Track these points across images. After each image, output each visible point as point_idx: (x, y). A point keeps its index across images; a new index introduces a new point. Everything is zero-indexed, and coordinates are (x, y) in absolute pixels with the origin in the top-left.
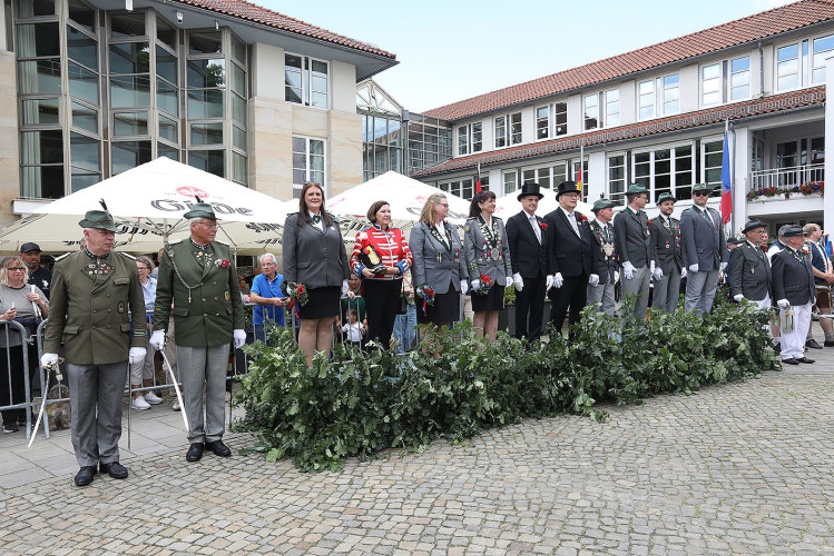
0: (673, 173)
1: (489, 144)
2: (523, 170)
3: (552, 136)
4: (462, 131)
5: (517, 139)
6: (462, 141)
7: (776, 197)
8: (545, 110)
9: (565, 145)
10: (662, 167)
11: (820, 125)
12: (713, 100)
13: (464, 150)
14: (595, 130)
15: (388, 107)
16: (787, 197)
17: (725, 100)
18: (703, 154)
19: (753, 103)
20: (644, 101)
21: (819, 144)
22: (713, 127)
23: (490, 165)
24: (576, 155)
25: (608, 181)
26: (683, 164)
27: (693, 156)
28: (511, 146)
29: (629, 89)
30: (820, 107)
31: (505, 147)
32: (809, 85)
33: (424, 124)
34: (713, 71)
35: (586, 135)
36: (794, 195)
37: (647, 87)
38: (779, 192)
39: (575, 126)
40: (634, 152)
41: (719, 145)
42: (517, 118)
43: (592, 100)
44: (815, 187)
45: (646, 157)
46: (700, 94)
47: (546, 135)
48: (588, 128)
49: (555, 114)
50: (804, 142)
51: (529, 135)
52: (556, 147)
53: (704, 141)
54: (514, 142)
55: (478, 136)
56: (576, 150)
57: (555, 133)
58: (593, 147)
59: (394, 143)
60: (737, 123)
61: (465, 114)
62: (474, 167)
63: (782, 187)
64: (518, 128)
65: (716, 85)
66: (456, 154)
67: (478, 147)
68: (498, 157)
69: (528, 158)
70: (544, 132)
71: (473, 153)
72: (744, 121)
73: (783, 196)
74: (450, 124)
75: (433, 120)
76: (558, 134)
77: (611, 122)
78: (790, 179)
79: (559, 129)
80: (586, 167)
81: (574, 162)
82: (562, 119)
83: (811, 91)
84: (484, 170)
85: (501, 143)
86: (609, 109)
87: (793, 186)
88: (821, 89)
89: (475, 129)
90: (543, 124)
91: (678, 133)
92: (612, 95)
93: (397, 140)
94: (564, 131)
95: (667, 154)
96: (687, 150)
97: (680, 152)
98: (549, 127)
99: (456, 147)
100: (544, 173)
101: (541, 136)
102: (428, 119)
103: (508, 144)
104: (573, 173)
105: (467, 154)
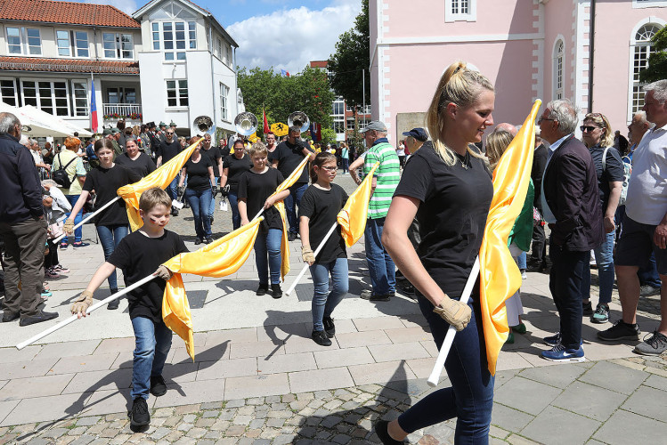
0: (53, 98)
10: (45, 93)
11: (139, 83)
18: (73, 89)
22: (81, 75)
26: (60, 93)
27: (67, 89)
30: (137, 76)
40: (21, 80)
44: (138, 116)
53: (73, 81)
60: (96, 75)
72: (99, 75)
78: (124, 110)
88: (136, 65)
95: (48, 85)
96: (63, 85)
97: (57, 85)
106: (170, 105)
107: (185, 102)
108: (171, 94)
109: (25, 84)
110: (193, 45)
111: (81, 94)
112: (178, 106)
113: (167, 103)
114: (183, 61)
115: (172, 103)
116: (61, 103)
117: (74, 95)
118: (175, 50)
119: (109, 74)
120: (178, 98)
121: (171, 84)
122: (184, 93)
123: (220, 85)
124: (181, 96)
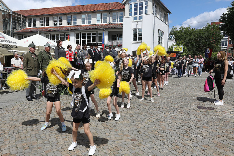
0: (91, 39)
1: (38, 25)
2: (51, 34)
3: (58, 25)
4: (29, 20)
6: (29, 23)
8: (56, 18)
10: (89, 37)
11: (122, 31)
12: (99, 22)
14: (70, 25)
17: (102, 22)
18: (98, 35)
19: (108, 25)
21: (122, 35)
22: (101, 29)
23: (41, 32)
24: (66, 32)
25: (75, 40)
26: (94, 37)
27: (96, 35)
29: (79, 16)
31: (44, 27)
32: (119, 22)
33: (17, 15)
34: (99, 15)
35: (68, 26)
37: (84, 16)
40: (82, 33)
41: (102, 34)
42: (48, 19)
44: (120, 46)
45: (85, 34)
46: (96, 20)
47: (56, 25)
48: (68, 24)
49: (59, 19)
50: (117, 35)
51: (51, 23)
53: (98, 32)
54: (47, 26)
55: (35, 22)
56: (67, 30)
58: (72, 30)
61: (30, 14)
64: (48, 22)
66: (27, 27)
67: (35, 25)
68: (42, 30)
69: (52, 31)
70: (56, 24)
71: (33, 27)
72: (107, 29)
74: (25, 17)
75: (20, 15)
76: (60, 25)
78: (116, 43)
79: (60, 24)
80: (70, 36)
82: (61, 21)
83: (119, 24)
85: (42, 25)
89: (34, 20)
90: (55, 21)
91: (93, 30)
93: (8, 20)
94: (61, 24)
95: (90, 34)
97: (93, 34)
98: (57, 23)
99: (27, 24)
100: (57, 35)
101: (55, 25)
102: (18, 15)
103: (45, 26)
104: (66, 37)
105: (31, 27)
106: (134, 41)
107: (140, 39)
108: (135, 35)
110: (146, 12)
111: (100, 37)
112: (138, 41)
113: (133, 39)
114: (141, 20)
115: (135, 39)
116: (94, 41)
117: (98, 38)
118: (138, 15)
119: (111, 28)
120: (138, 37)
121: (135, 31)
122: (141, 35)
123: (159, 31)
124: (139, 36)
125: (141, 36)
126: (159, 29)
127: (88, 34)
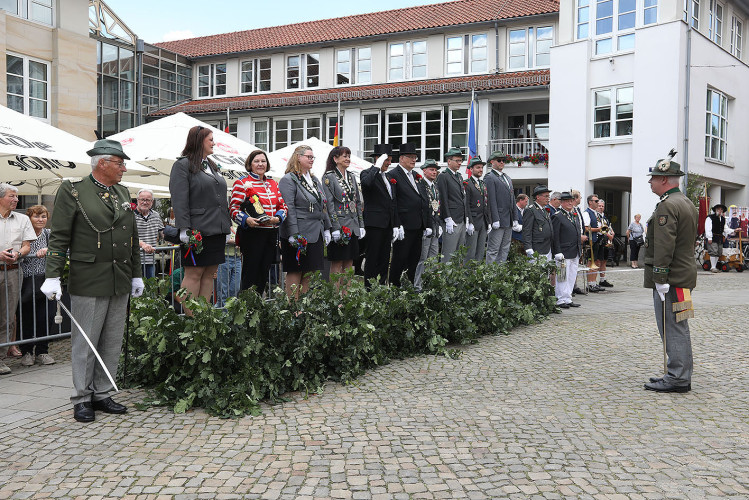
0: (423, 135)
1: (234, 88)
2: (275, 119)
3: (303, 87)
4: (204, 71)
5: (266, 86)
6: (204, 82)
7: (511, 164)
8: (295, 59)
9: (320, 98)
11: (547, 101)
12: (455, 70)
13: (204, 91)
14: (346, 85)
15: (119, 32)
16: (520, 165)
17: (466, 71)
18: (450, 120)
19: (491, 77)
20: (394, 63)
21: (544, 118)
22: (460, 96)
23: (241, 111)
24: (330, 109)
25: (363, 138)
26: (433, 128)
27: (442, 120)
28: (259, 92)
29: (381, 48)
30: (545, 88)
31: (252, 93)
32: (535, 68)
33: (160, 57)
34: (456, 42)
35: (338, 89)
36: (525, 164)
37: (397, 49)
38: (513, 160)
39: (327, 81)
41: (464, 113)
42: (266, 64)
43: (344, 54)
44: (541, 158)
45: (399, 118)
46: (445, 63)
47: (296, 86)
48: (339, 83)
49: (306, 65)
50: (529, 116)
51: (279, 83)
52: (310, 98)
53: (452, 108)
54: (263, 89)
55: (222, 79)
56: (332, 104)
57: (306, 84)
58: (350, 103)
59: (125, 76)
60: (481, 94)
61: (206, 52)
62: (222, 112)
63: (516, 156)
64: (266, 75)
65: (458, 56)
66: (196, 96)
67: (221, 90)
68: (248, 103)
69: (280, 108)
70: (294, 82)
71: (215, 96)
72: (488, 93)
73: (516, 164)
74: (190, 62)
75: (172, 55)
76: (309, 85)
77: (362, 80)
78: (519, 149)
79: (311, 81)
80: (341, 124)
81: (329, 115)
82: (313, 70)
83: (536, 73)
84: (235, 116)
85: (248, 88)
86: (360, 66)
87: (524, 155)
88: (548, 72)
89: (219, 71)
90: (293, 73)
91: (430, 98)
92: (364, 52)
93: (129, 73)
94: (315, 83)
95: (418, 116)
96: (436, 115)
97: (430, 116)
98: (300, 77)
99: (196, 87)
100: (297, 124)
101: (291, 85)
102: (165, 53)
103: (256, 91)
104: (328, 127)
105: (209, 97)
106: (597, 136)
107: (625, 127)
108: (603, 114)
109: (393, 118)
110: (649, 17)
111: (460, 126)
112: (613, 136)
113: (592, 131)
115: (603, 131)
116: (433, 142)
117: (450, 130)
118: (615, 32)
119: (501, 91)
120: (613, 121)
121: (602, 96)
122: (627, 112)
123: (709, 92)
124: (620, 116)
125: (630, 115)
126: (709, 86)
127: (411, 117)
